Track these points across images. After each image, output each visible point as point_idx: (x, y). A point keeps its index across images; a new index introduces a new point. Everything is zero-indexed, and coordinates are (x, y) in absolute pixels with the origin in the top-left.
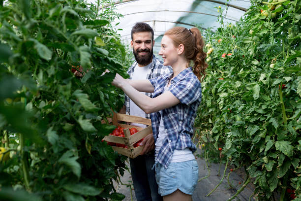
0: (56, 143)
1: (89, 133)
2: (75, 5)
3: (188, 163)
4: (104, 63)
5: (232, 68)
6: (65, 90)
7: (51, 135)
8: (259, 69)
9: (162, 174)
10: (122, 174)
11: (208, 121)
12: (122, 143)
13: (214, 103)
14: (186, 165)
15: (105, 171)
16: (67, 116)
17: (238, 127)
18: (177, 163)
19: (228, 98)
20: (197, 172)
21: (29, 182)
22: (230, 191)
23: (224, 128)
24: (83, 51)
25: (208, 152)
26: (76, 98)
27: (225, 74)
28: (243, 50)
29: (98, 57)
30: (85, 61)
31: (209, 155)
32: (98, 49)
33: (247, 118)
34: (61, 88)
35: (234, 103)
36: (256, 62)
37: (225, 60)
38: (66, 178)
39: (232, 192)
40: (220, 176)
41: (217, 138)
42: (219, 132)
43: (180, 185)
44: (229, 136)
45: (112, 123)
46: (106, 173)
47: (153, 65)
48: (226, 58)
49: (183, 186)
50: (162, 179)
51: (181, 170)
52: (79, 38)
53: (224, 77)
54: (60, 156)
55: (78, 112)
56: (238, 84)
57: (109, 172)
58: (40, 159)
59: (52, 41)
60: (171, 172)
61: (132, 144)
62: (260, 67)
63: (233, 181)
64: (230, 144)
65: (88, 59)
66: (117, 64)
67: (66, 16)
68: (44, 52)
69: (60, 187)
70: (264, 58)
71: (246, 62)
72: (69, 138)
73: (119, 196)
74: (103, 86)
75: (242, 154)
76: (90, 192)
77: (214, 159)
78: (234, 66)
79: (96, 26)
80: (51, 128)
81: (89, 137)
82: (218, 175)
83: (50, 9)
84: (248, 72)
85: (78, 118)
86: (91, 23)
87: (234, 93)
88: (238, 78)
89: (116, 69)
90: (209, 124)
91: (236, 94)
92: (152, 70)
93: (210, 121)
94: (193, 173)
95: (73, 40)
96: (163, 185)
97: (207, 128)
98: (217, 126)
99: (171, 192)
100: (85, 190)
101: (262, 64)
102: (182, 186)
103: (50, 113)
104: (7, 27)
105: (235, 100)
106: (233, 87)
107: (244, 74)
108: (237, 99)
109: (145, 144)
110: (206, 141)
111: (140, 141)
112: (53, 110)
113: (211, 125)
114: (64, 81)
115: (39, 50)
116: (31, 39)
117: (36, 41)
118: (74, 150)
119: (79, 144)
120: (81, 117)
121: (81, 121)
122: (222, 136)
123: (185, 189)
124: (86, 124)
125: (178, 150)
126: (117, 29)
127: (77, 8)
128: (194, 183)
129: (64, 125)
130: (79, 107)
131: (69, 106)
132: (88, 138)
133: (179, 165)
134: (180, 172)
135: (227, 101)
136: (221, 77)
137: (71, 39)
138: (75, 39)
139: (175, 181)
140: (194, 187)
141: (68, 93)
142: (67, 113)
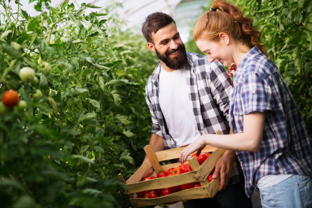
1: (132, 138)
6: (110, 117)
16: (115, 131)
26: (117, 119)
34: (107, 117)
54: (119, 157)
55: (121, 127)
72: (120, 145)
74: (132, 103)
85: (122, 131)
94: (302, 192)
114: (107, 111)
118: (126, 151)
119: (128, 147)
120: (124, 130)
121: (125, 133)
124: (128, 134)
130: (121, 124)
131: (115, 126)
132: (132, 141)
134: (281, 198)
141: (112, 118)
142: (113, 129)
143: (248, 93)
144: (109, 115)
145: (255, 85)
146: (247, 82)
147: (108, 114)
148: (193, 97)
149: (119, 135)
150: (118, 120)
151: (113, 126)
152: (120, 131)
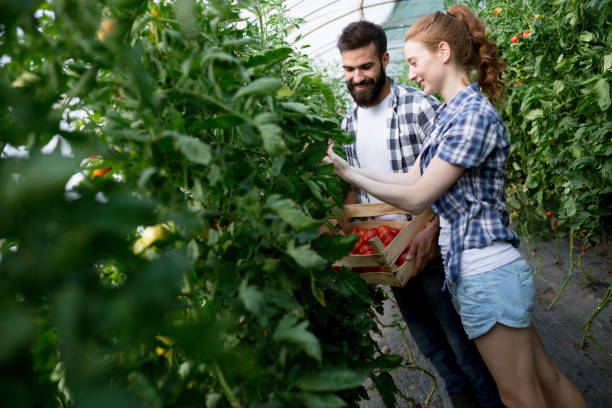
0: (262, 308)
1: (315, 270)
2: (220, 38)
3: (506, 268)
4: (303, 128)
5: (539, 59)
6: (249, 202)
7: (249, 296)
8: (597, 47)
9: (461, 298)
10: (381, 311)
11: (512, 168)
12: (374, 264)
13: (516, 131)
14: (504, 273)
15: (355, 322)
16: (264, 243)
17: (582, 169)
18: (485, 273)
19: (544, 119)
20: (530, 280)
21: (232, 387)
22: (590, 289)
23: (549, 175)
24: (263, 123)
25: (525, 225)
26: (270, 211)
27: (524, 73)
28: (551, 18)
29: (288, 120)
30: (274, 143)
31: (528, 228)
32: (285, 104)
33: (598, 149)
34: (240, 201)
35: (561, 124)
36: (588, 37)
37: (521, 48)
38: (296, 367)
39: (595, 290)
40: (563, 264)
41: (539, 196)
42: (540, 185)
43: (500, 313)
44: (567, 191)
45: (338, 225)
46: (358, 325)
47: (395, 100)
48: (521, 43)
49: (506, 314)
50: (463, 308)
51: (497, 285)
52: (249, 101)
53: (522, 77)
55: (282, 235)
56: (559, 86)
57: (362, 323)
58: (238, 337)
59: (199, 117)
60: (478, 293)
61: (393, 262)
62: (599, 44)
63: (591, 266)
64: (574, 205)
65: (278, 137)
66: (326, 122)
67: (214, 68)
68: (195, 151)
69: (290, 386)
70: (601, 23)
71: (564, 40)
72: (278, 287)
73: (391, 359)
74: (311, 169)
75: (601, 218)
76: (347, 381)
77: (541, 234)
78: (542, 54)
79: (271, 63)
80: (244, 283)
81: (315, 276)
82: (557, 263)
83: (180, 62)
84: (575, 58)
85: (284, 247)
86: (260, 60)
87: (555, 105)
88: (556, 75)
89: (327, 132)
90: (515, 172)
91: (559, 106)
92: (396, 110)
93: (517, 167)
94: (523, 286)
95: (238, 108)
96: (467, 318)
97: (514, 180)
98: (534, 175)
99: (485, 329)
100: (336, 380)
101: (601, 37)
102: (503, 315)
103: (231, 248)
104: (113, 118)
105: (560, 119)
106: (550, 95)
107: (567, 64)
108: (565, 116)
109: (416, 254)
110: (518, 206)
111: (406, 251)
112: (235, 241)
113: (519, 175)
114: (242, 186)
115: (184, 150)
116: (166, 133)
117: (175, 134)
120: (291, 243)
121: (292, 252)
122: (548, 191)
123: (513, 318)
125: (480, 247)
126: (299, 48)
127: (227, 41)
128: (528, 303)
129: (263, 264)
130: (282, 226)
131: (263, 229)
132: (313, 279)
133: (489, 276)
134: (495, 290)
135: (545, 123)
136: (517, 80)
137: (234, 107)
138: (242, 106)
139: (489, 308)
140: (531, 310)
141: (256, 207)
142: (260, 238)
143: (460, 137)
144: (247, 197)
145: (473, 129)
146: (463, 122)
147: (243, 193)
148: (392, 144)
149: (276, 258)
150: (274, 212)
151: (257, 230)
152: (279, 247)
